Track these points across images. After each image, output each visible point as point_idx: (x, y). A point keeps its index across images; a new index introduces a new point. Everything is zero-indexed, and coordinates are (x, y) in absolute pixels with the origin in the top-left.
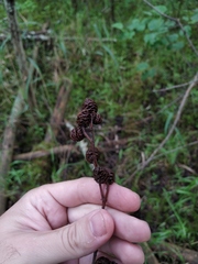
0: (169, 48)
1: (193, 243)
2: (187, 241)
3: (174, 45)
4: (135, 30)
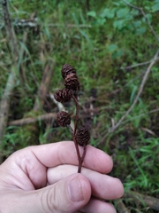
0: (134, 32)
1: (153, 191)
2: (148, 189)
3: (138, 30)
4: (106, 18)
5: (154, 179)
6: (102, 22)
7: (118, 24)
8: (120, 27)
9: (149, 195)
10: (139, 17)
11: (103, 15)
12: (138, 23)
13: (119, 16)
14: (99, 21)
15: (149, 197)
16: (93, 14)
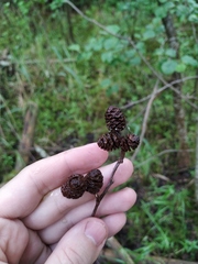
0: (127, 64)
1: (177, 252)
2: (171, 250)
3: (132, 61)
4: (92, 50)
5: (176, 237)
6: (87, 56)
7: (107, 57)
8: (110, 60)
9: (173, 257)
10: (130, 46)
11: (88, 48)
12: (132, 52)
13: (107, 48)
14: (84, 55)
15: (174, 260)
16: (75, 47)
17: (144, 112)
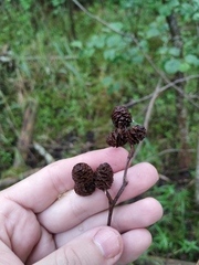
0: (130, 62)
1: (175, 252)
2: (170, 250)
3: (135, 59)
4: (95, 47)
5: (175, 237)
6: (90, 53)
7: (110, 54)
8: (112, 58)
9: (171, 257)
10: (133, 44)
11: (90, 45)
12: (134, 50)
13: (110, 45)
14: (86, 52)
15: (172, 261)
16: (77, 44)
17: (146, 111)
